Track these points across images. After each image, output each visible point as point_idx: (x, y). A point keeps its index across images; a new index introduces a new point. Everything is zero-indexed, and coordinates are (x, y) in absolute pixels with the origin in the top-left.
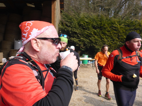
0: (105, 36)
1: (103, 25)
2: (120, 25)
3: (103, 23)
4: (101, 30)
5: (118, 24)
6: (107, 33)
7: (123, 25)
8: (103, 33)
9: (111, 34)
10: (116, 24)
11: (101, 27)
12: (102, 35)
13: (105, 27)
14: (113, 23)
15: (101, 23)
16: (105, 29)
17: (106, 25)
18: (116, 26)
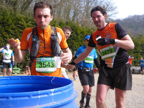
0: (9, 34)
1: (6, 21)
2: (27, 22)
3: (6, 18)
4: (3, 26)
5: (24, 22)
6: (11, 31)
8: (6, 31)
9: (16, 32)
10: (22, 21)
11: (3, 23)
12: (4, 33)
13: (9, 23)
14: (18, 20)
15: (4, 18)
16: (9, 25)
17: (10, 20)
18: (22, 23)
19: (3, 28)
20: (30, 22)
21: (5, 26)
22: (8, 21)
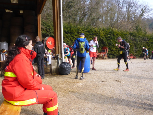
0: (74, 38)
1: (72, 31)
2: (83, 31)
3: (72, 30)
4: (70, 34)
5: (82, 31)
6: (75, 36)
7: (86, 31)
8: (72, 37)
9: (77, 37)
10: (80, 30)
11: (71, 32)
12: (71, 38)
13: (74, 32)
14: (78, 30)
15: (71, 30)
16: (73, 33)
17: (74, 31)
18: (81, 32)
19: (71, 35)
20: (85, 31)
21: (71, 34)
22: (73, 31)
